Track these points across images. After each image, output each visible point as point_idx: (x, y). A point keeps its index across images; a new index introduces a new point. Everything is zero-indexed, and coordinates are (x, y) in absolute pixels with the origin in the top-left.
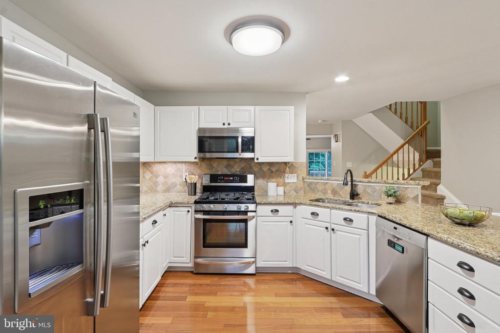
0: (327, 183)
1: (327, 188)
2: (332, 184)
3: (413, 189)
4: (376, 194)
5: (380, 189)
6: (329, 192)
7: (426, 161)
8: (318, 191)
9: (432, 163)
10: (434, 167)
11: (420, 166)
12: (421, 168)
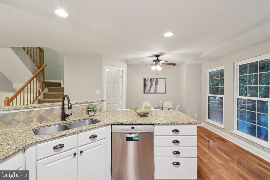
0: (31, 112)
1: (32, 116)
2: (38, 112)
3: (99, 104)
4: (79, 112)
5: (82, 108)
6: (35, 120)
7: (45, 88)
8: (19, 122)
9: (47, 89)
10: (48, 92)
11: (42, 91)
12: (43, 92)
